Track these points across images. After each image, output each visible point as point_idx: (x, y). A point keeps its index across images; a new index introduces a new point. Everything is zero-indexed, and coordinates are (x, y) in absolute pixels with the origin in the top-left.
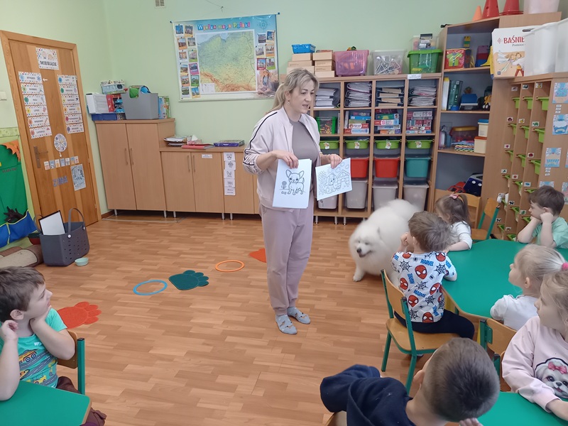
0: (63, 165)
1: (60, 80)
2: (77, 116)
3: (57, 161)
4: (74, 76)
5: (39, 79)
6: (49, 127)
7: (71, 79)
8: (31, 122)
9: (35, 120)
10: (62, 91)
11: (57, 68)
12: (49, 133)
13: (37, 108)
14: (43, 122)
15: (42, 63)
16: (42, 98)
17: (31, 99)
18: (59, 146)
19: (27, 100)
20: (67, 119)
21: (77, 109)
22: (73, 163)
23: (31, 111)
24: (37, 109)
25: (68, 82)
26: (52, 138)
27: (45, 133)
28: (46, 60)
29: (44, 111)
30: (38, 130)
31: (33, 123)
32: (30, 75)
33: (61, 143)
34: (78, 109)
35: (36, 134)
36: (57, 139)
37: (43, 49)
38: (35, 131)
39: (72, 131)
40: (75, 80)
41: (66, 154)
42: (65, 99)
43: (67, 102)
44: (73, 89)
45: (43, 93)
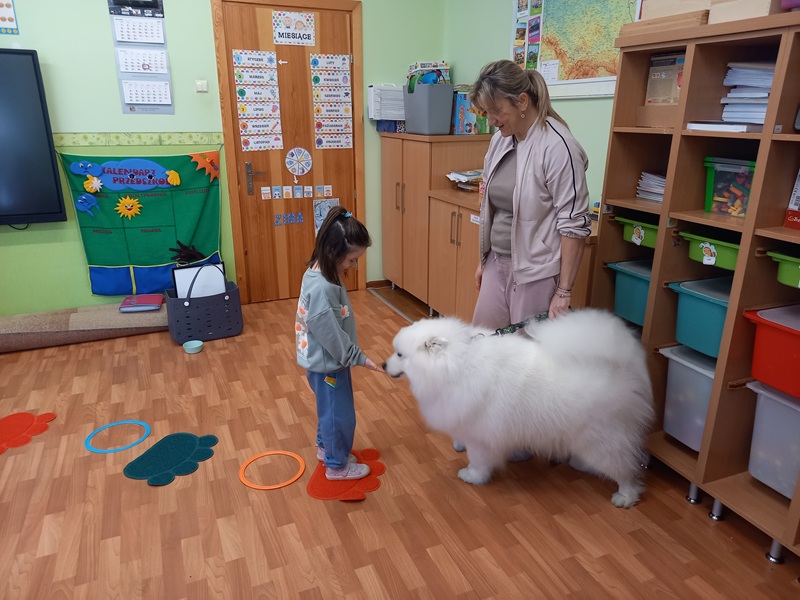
0: (298, 195)
1: (315, 63)
2: (343, 123)
3: (288, 189)
4: (347, 57)
5: (271, 60)
6: (281, 137)
7: (341, 62)
8: (245, 126)
9: (255, 124)
10: (317, 80)
11: (311, 43)
12: (279, 145)
13: (259, 106)
14: (270, 128)
15: (280, 35)
16: (272, 92)
17: (250, 93)
18: (296, 167)
19: (242, 93)
20: (319, 125)
21: (345, 110)
22: (319, 196)
23: (246, 110)
24: (261, 107)
25: (332, 65)
26: (284, 153)
27: (271, 145)
28: (291, 31)
29: (274, 110)
30: (256, 139)
31: (250, 127)
32: (255, 55)
33: (299, 161)
34: (347, 111)
35: (252, 144)
36: (292, 155)
37: (288, 14)
38: (251, 141)
39: (325, 145)
40: (347, 62)
41: (307, 179)
42: (319, 94)
43: (322, 97)
44: (340, 77)
45: (275, 83)
